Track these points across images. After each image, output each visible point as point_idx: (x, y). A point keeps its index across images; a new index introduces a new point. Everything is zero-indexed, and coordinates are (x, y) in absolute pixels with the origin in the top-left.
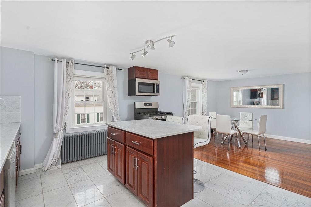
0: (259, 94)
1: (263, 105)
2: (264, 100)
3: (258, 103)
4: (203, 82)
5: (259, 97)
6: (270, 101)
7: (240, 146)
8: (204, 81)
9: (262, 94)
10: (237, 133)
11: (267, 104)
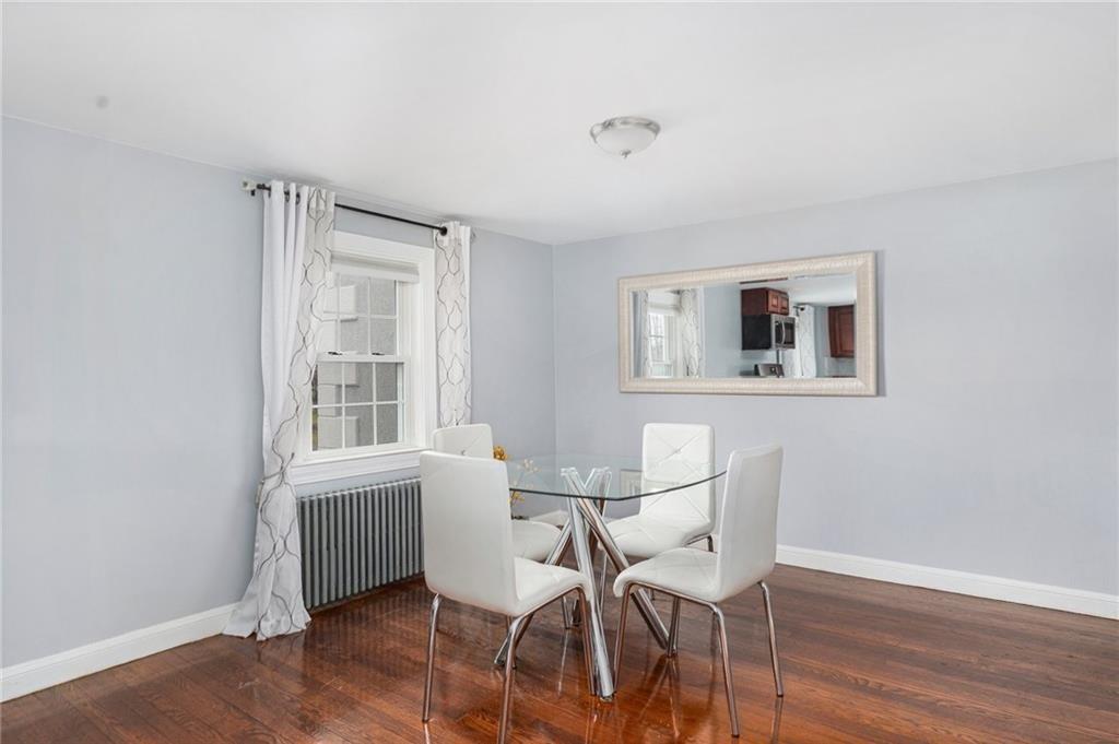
0: (779, 328)
1: (798, 375)
2: (804, 354)
3: (776, 370)
4: (440, 237)
5: (779, 339)
6: (827, 361)
7: (607, 690)
8: (444, 231)
9: (791, 327)
10: (580, 590)
11: (819, 375)
